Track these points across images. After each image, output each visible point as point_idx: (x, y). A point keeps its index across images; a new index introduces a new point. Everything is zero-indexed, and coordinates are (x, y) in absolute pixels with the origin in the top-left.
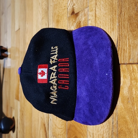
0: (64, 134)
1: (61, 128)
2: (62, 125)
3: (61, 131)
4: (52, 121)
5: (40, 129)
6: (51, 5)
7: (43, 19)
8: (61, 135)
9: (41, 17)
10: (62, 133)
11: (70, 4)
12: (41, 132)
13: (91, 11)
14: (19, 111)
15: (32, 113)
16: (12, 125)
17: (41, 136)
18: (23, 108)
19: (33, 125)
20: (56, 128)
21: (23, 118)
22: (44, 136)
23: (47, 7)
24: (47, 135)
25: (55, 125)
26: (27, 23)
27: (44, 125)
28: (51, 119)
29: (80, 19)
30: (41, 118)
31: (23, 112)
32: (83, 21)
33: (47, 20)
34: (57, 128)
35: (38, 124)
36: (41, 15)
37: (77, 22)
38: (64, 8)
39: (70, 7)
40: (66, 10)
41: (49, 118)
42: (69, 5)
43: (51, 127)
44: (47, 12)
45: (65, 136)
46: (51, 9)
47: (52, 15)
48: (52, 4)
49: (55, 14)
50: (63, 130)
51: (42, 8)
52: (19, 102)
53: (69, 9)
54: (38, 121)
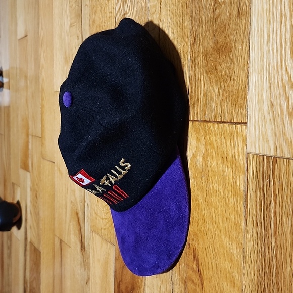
0: (110, 228)
1: (106, 219)
2: (107, 213)
3: (105, 224)
4: (90, 207)
5: (70, 221)
6: (86, 5)
7: (72, 26)
8: (105, 229)
9: (69, 23)
10: (108, 225)
11: (119, 10)
12: (71, 226)
14: (29, 190)
15: (54, 194)
16: (15, 216)
17: (72, 232)
18: (37, 185)
19: (56, 215)
20: (97, 219)
21: (36, 202)
22: (77, 232)
23: (80, 5)
24: (82, 230)
25: (96, 213)
26: (42, 29)
27: (77, 214)
28: (88, 204)
30: (72, 202)
31: (37, 191)
33: (81, 32)
34: (99, 218)
35: (66, 212)
36: (69, 19)
38: (109, 15)
39: (120, 16)
40: (113, 20)
41: (85, 201)
42: (118, 12)
43: (88, 217)
44: (79, 15)
45: (112, 231)
46: (86, 11)
47: (88, 22)
48: (88, 3)
49: (94, 22)
50: (109, 222)
51: (71, 7)
52: (28, 175)
53: (118, 19)
54: (66, 209)
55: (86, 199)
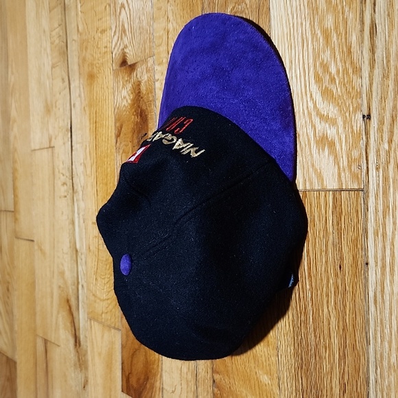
0: (114, 310)
1: (108, 299)
2: (109, 292)
3: (107, 306)
4: (85, 289)
5: (58, 313)
6: (73, 40)
7: (54, 67)
8: (107, 313)
9: (50, 63)
10: (111, 307)
11: (116, 44)
12: (60, 319)
13: (159, 64)
15: (34, 282)
17: (61, 326)
18: (8, 274)
19: (38, 309)
20: (95, 302)
21: (8, 298)
22: (69, 324)
23: (65, 41)
24: (76, 321)
25: (94, 295)
26: (12, 73)
27: (68, 301)
28: (83, 286)
29: (138, 76)
30: (60, 287)
31: (9, 283)
32: (146, 82)
33: (66, 71)
34: (98, 301)
35: (52, 302)
36: (50, 58)
37: (134, 83)
38: (104, 50)
39: (118, 50)
40: (109, 56)
41: (78, 283)
42: (115, 46)
43: (83, 302)
44: (64, 52)
45: (117, 313)
46: (73, 48)
47: (76, 60)
48: (75, 37)
49: (84, 59)
50: (112, 302)
51: (52, 43)
53: (115, 55)
54: (52, 297)
55: (80, 280)
